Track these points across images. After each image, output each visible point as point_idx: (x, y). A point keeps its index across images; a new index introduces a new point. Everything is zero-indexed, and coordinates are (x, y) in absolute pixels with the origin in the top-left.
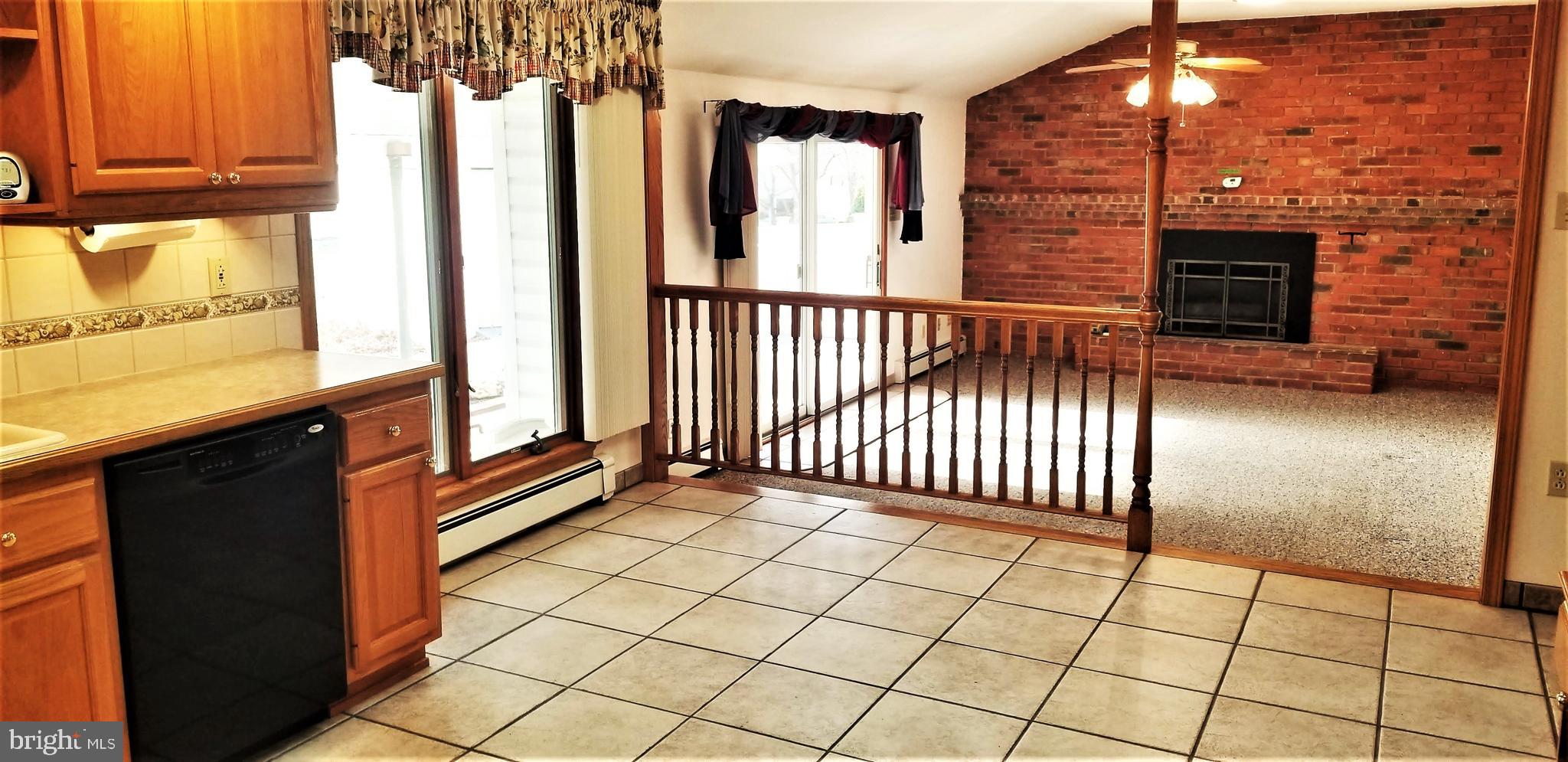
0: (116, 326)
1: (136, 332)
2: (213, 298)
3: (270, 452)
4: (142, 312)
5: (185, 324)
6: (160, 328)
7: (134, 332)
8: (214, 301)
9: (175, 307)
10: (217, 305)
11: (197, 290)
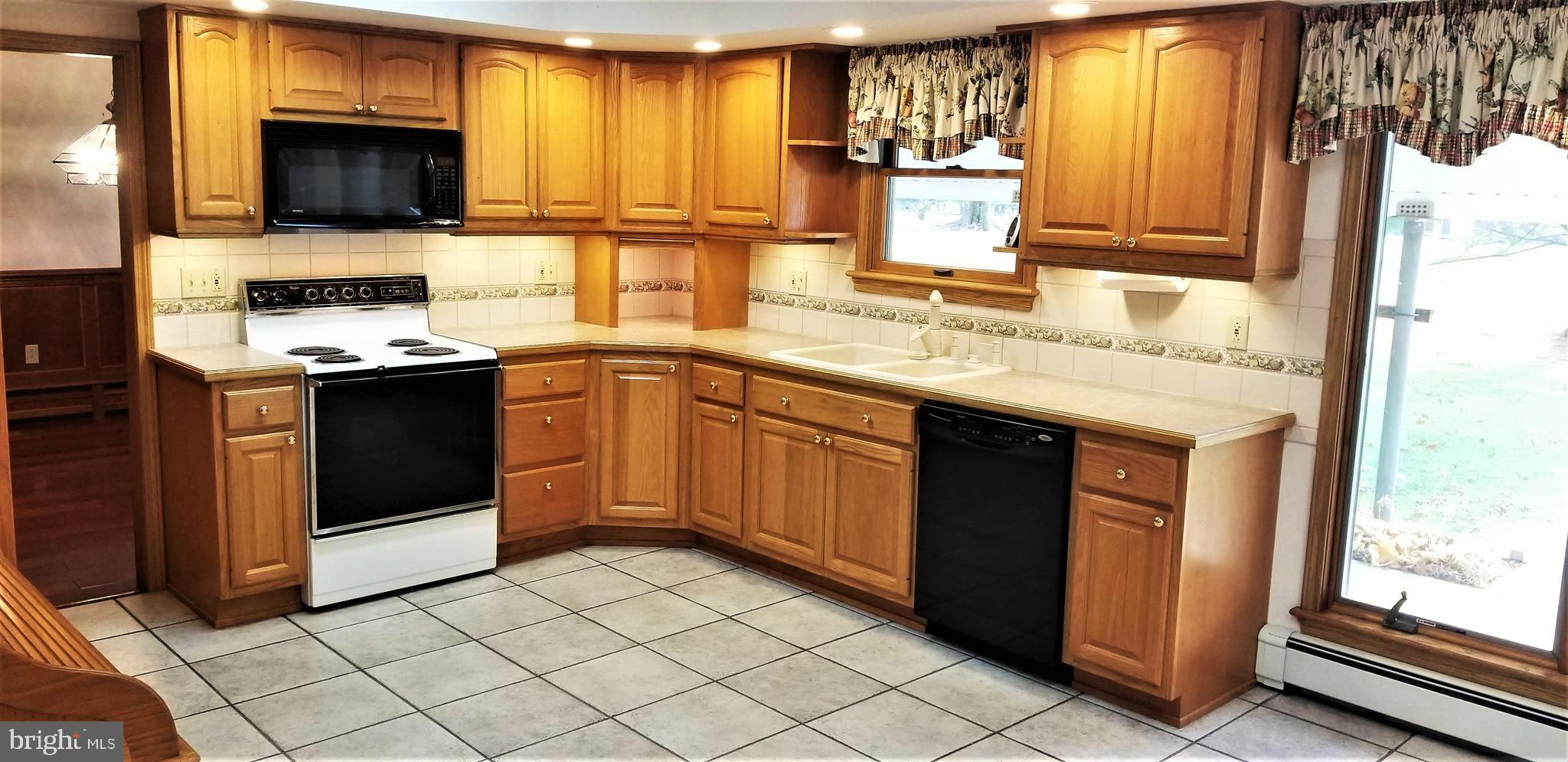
0: (1143, 350)
1: (1157, 358)
2: (1228, 349)
3: (1001, 437)
4: (1164, 345)
5: (1199, 364)
6: (1176, 361)
7: (1156, 358)
8: (1229, 352)
9: (1192, 348)
10: (1232, 355)
11: (1217, 339)
